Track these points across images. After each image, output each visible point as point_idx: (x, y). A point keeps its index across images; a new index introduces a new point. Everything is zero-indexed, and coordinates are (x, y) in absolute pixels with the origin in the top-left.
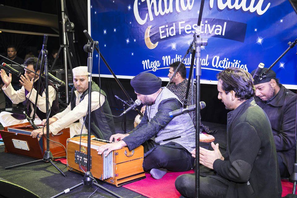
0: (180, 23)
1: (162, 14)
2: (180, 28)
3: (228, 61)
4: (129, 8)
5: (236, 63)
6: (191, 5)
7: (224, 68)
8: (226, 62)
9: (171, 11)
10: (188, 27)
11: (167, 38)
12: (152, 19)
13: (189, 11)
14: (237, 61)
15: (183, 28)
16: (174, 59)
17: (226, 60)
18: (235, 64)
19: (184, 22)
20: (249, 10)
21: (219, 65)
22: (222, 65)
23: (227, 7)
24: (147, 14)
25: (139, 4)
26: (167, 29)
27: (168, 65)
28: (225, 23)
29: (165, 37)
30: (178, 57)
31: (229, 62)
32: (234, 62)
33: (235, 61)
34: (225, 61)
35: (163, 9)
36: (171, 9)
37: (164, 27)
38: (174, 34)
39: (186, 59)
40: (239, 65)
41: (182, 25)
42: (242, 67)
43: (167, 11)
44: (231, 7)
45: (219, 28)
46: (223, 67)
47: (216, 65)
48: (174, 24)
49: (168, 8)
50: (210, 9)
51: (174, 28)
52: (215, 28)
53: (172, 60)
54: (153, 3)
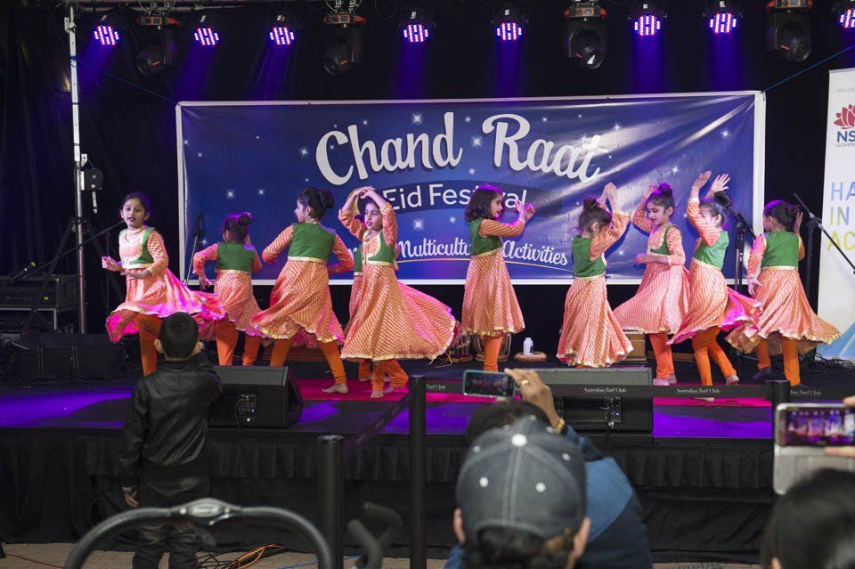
0: (431, 187)
1: (391, 168)
2: (432, 195)
3: (532, 248)
4: (304, 152)
5: (547, 251)
6: (455, 158)
7: (525, 258)
8: (527, 250)
9: (412, 165)
10: (450, 194)
11: (401, 211)
12: (363, 174)
13: (452, 168)
14: (548, 248)
15: (439, 194)
16: (420, 247)
17: (528, 246)
18: (545, 253)
19: (441, 185)
20: (566, 175)
21: (516, 254)
22: (520, 254)
23: (527, 166)
24: (352, 167)
25: (332, 147)
26: (402, 196)
27: (404, 256)
28: (525, 192)
29: (398, 208)
30: (427, 242)
31: (534, 250)
32: (542, 250)
33: (544, 247)
34: (525, 248)
35: (393, 160)
36: (411, 161)
37: (394, 190)
38: (420, 203)
39: (447, 246)
40: (551, 254)
41: (435, 190)
42: (558, 257)
43: (401, 164)
44: (534, 168)
45: (514, 198)
46: (523, 257)
47: (510, 254)
48: (418, 187)
49: (404, 159)
50: (495, 167)
51: (418, 193)
52: (506, 198)
53: (415, 248)
54: (367, 150)
